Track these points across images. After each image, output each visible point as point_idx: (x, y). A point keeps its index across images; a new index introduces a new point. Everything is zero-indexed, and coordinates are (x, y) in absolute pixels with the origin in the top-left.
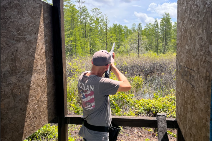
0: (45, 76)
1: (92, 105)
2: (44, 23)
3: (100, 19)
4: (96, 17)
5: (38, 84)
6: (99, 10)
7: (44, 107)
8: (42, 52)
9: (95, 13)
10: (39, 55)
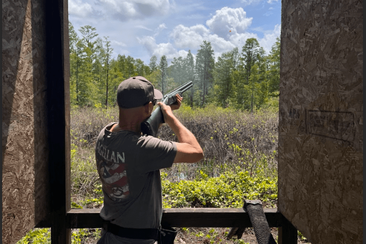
0: (32, 128)
1: (124, 191)
2: (32, 20)
3: (95, 46)
4: (88, 42)
5: (18, 144)
6: (93, 29)
7: (29, 194)
8: (28, 79)
9: (87, 35)
10: (23, 84)
